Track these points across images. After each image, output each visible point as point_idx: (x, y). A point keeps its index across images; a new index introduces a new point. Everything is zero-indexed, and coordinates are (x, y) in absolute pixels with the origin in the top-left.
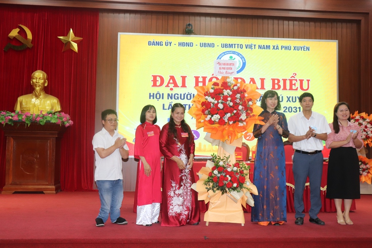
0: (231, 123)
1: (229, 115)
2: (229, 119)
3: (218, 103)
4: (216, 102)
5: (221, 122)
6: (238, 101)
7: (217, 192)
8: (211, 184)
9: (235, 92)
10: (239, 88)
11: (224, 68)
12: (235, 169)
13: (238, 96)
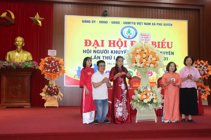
0: (54, 72)
1: (54, 69)
2: (54, 71)
3: (50, 65)
4: (49, 65)
5: (51, 72)
6: (57, 65)
7: (49, 96)
8: (47, 93)
9: (56, 62)
10: (57, 60)
11: (52, 53)
12: (55, 88)
13: (57, 63)
